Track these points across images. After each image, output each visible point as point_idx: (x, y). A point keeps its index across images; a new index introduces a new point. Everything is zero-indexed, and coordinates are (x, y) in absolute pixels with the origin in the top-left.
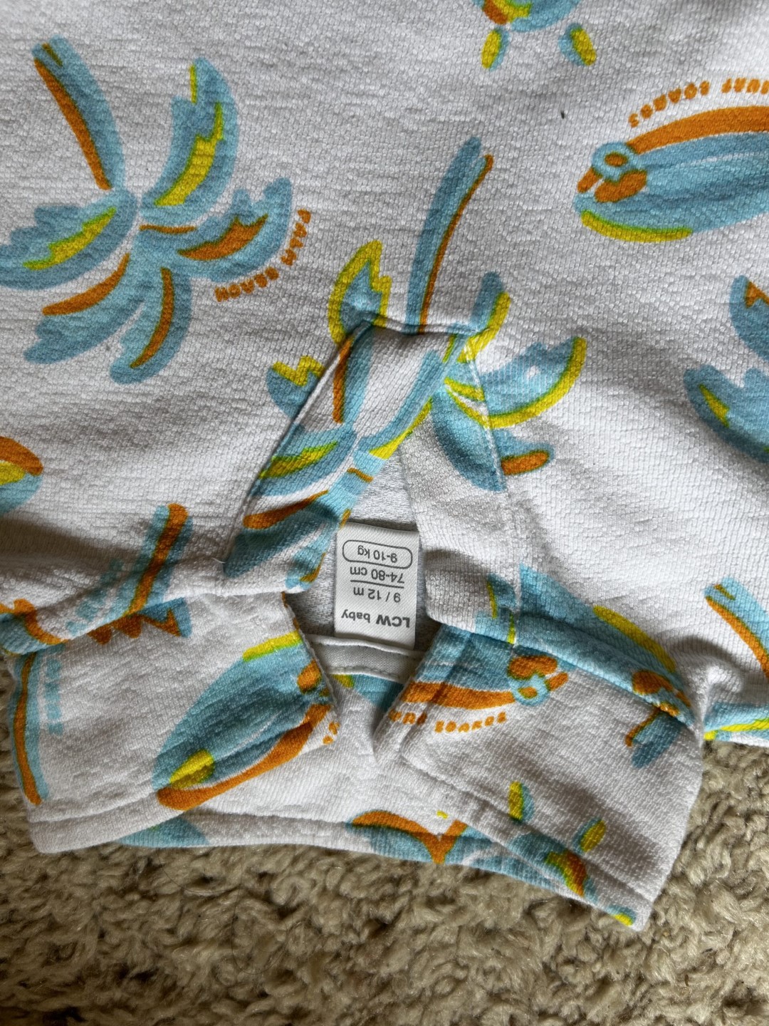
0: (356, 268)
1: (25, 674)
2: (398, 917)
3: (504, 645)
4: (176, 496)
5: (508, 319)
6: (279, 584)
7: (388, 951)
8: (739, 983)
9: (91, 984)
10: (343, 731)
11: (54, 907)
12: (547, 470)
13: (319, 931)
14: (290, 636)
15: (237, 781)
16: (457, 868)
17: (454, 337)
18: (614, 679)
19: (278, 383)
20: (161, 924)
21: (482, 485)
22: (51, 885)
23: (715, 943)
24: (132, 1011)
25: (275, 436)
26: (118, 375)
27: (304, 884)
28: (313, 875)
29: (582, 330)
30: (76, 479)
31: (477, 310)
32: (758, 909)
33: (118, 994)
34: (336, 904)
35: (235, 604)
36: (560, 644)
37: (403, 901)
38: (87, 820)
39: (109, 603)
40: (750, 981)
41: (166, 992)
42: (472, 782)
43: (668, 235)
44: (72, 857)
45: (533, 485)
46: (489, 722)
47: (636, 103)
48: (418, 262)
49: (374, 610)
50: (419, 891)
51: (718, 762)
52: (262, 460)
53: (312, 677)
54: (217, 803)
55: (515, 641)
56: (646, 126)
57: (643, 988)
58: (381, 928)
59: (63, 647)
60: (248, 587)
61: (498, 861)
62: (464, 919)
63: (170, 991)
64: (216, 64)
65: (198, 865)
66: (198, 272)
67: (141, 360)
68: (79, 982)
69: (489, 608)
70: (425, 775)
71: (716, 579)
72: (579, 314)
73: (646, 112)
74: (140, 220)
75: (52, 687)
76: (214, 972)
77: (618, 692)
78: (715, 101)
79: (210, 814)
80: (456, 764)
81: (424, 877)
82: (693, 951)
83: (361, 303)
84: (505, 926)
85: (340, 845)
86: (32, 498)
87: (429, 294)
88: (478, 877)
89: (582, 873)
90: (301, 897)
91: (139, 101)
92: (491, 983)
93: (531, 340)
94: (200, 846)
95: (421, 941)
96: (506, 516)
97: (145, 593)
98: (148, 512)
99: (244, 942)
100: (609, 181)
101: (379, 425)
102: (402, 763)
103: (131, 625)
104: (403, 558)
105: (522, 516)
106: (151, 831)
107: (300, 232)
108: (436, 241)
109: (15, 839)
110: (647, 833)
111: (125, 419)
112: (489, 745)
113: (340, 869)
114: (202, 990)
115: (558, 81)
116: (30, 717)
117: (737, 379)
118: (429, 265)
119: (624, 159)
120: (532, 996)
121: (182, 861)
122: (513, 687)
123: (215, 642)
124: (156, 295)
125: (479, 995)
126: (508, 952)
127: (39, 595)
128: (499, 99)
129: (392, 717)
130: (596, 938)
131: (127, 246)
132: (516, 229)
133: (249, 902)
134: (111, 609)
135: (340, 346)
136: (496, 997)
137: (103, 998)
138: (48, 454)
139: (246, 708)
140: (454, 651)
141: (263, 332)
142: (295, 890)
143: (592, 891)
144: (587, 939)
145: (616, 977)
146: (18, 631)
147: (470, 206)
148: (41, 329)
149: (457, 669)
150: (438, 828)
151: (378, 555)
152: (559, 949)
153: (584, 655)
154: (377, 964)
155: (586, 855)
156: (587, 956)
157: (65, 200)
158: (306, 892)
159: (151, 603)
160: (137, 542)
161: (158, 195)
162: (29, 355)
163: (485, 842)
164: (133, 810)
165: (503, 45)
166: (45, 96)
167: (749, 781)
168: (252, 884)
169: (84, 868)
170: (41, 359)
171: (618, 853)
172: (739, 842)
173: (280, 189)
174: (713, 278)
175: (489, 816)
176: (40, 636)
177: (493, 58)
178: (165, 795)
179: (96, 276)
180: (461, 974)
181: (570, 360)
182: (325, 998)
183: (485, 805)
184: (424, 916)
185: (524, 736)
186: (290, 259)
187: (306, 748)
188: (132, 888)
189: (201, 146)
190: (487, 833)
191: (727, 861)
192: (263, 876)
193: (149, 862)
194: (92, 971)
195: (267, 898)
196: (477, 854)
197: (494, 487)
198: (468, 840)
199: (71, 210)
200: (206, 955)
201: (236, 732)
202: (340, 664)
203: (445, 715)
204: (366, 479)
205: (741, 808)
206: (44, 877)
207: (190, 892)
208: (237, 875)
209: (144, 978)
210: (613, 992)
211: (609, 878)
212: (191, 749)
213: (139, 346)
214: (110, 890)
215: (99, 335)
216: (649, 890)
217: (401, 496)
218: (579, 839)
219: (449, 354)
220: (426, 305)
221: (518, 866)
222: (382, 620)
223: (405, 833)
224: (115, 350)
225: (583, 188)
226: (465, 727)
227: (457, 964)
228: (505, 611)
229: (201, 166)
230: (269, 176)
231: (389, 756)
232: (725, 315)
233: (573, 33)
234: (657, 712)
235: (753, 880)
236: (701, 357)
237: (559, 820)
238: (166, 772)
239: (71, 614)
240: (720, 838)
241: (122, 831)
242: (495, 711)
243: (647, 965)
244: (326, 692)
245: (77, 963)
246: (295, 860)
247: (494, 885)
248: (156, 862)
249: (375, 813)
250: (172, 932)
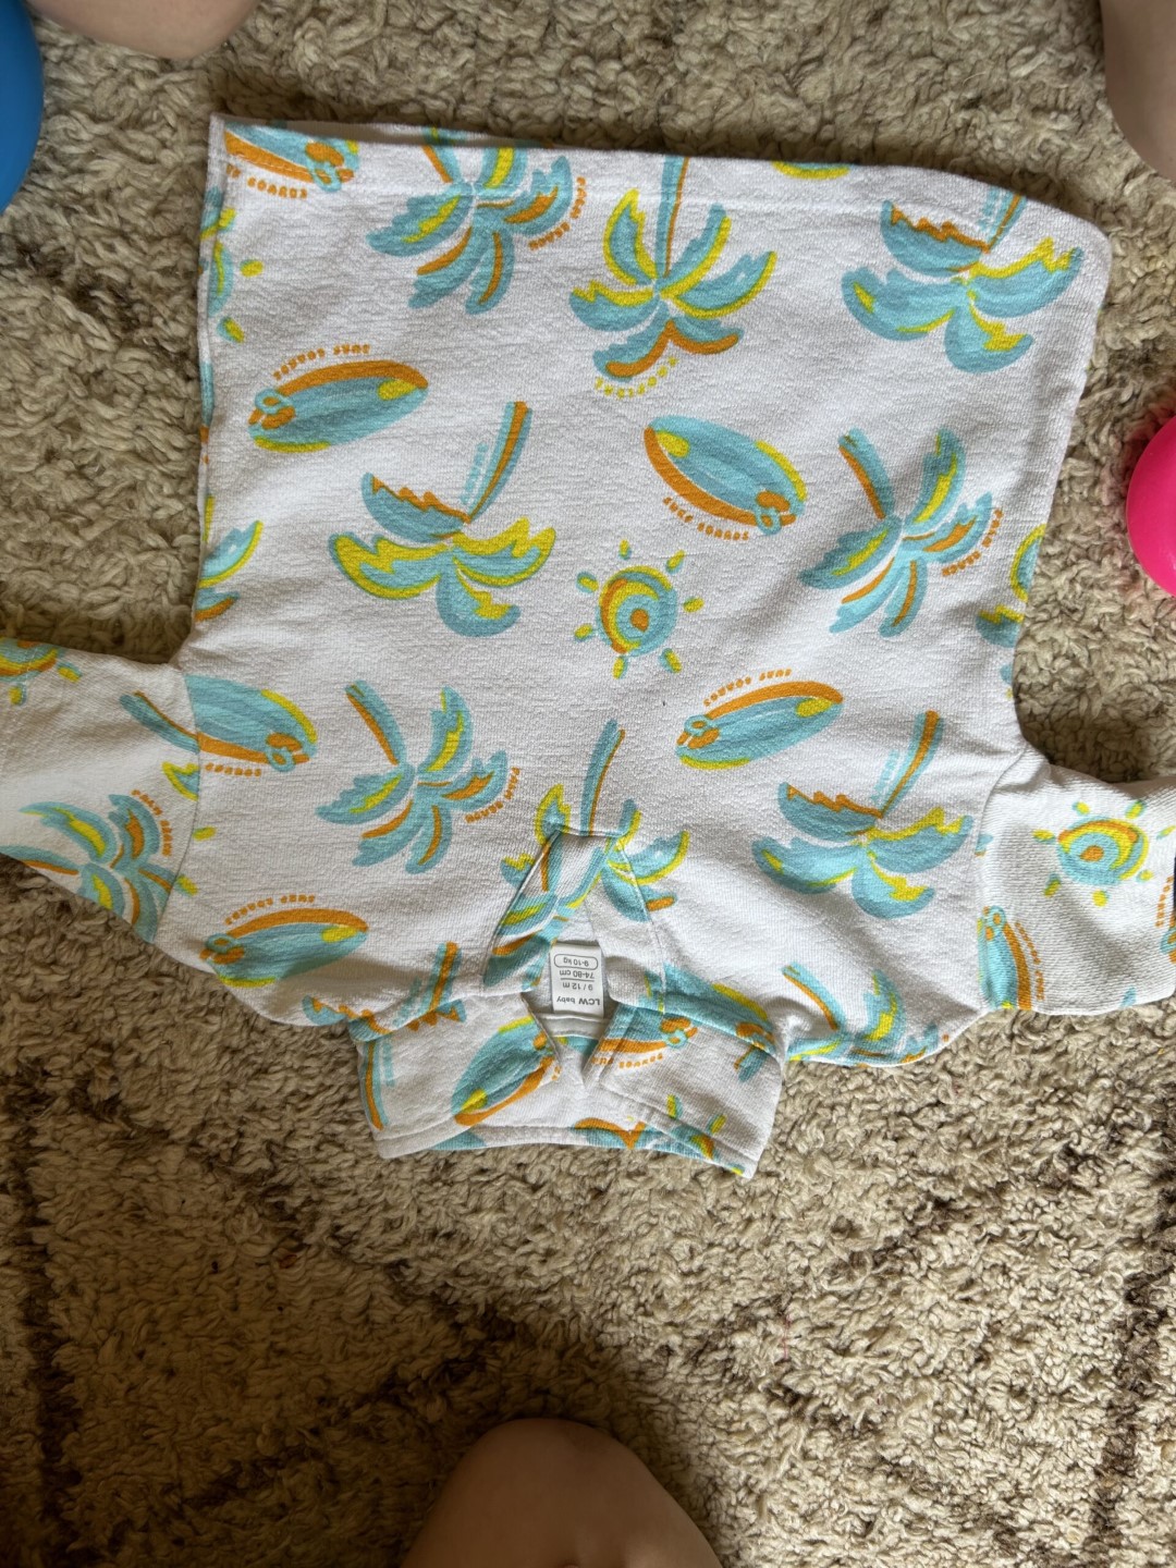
0: (550, 799)
1: (371, 1052)
2: (609, 1186)
3: (657, 1013)
4: (451, 938)
5: (641, 825)
6: (518, 989)
7: (604, 1208)
8: (840, 1217)
9: (414, 1243)
10: (564, 1071)
11: (390, 1196)
12: (674, 907)
13: (559, 1198)
14: (527, 1018)
15: (502, 1106)
16: (645, 1152)
17: (610, 839)
18: (725, 1029)
19: (507, 869)
20: (457, 1200)
21: (635, 919)
22: (384, 1181)
23: (820, 1191)
24: (442, 1258)
25: (508, 899)
26: (410, 869)
27: (547, 1169)
28: (552, 1162)
29: (686, 826)
30: (389, 933)
31: (622, 824)
32: (846, 1167)
33: (432, 1248)
34: (569, 1180)
35: (492, 1001)
36: (691, 1011)
37: (611, 1175)
38: (412, 1136)
39: (417, 1007)
40: (849, 1215)
41: (463, 1244)
42: (644, 1097)
43: (736, 763)
44: (398, 1161)
45: (666, 915)
46: (653, 1059)
47: (707, 693)
48: (585, 795)
49: (577, 995)
50: (621, 1168)
51: (809, 1074)
52: (502, 913)
53: (542, 1041)
54: (487, 1121)
55: (663, 1011)
56: (714, 705)
57: (776, 1223)
58: (599, 1193)
59: (391, 1035)
60: (500, 991)
61: (668, 1145)
62: (653, 1184)
63: (465, 1244)
64: (456, 689)
65: (478, 1161)
66: (454, 806)
67: (423, 860)
68: (406, 1242)
69: (646, 992)
70: (615, 1095)
71: (787, 963)
72: (685, 816)
73: (714, 697)
74: (417, 780)
75: (387, 1059)
76: (493, 1230)
77: (729, 1037)
78: (757, 685)
79: (485, 1127)
80: (634, 1086)
81: (624, 1159)
82: (805, 1197)
83: (553, 820)
84: (680, 1188)
85: (568, 1142)
86: (362, 946)
87: (593, 814)
88: (659, 1157)
89: (712, 1147)
90: (546, 1177)
91: (412, 713)
92: (674, 1226)
93: (656, 836)
94: (481, 1148)
95: (626, 1200)
96: (652, 936)
97: (439, 999)
98: (434, 948)
99: (511, 1209)
100: (696, 736)
101: (569, 891)
102: (601, 1088)
103: (431, 1018)
104: (592, 965)
105: (662, 934)
106: (451, 1140)
107: (514, 780)
108: (595, 782)
109: (360, 1153)
110: (751, 1120)
111: (416, 895)
112: (654, 1073)
113: (569, 1158)
114: (486, 1242)
115: (660, 683)
116: (375, 1078)
117: (786, 844)
118: (592, 797)
119: (704, 724)
120: (701, 1231)
121: (468, 1159)
122: (665, 1038)
123: (481, 1023)
124: (430, 821)
125: (667, 1234)
126: (683, 1204)
127: (375, 1006)
128: (625, 695)
129: (593, 1060)
130: (741, 1192)
131: (410, 795)
132: (642, 772)
133: (512, 1183)
134: (419, 1010)
135: (544, 846)
136: (678, 1235)
137: (423, 1251)
138: (371, 919)
139: (503, 1062)
140: (627, 1019)
141: (497, 840)
142: (541, 1173)
143: (718, 1156)
144: (735, 1193)
145: (757, 1216)
146: (365, 1028)
147: (614, 760)
148: (361, 847)
149: (630, 1030)
150: (628, 1127)
151: (576, 962)
152: (718, 1201)
153: (706, 1016)
154: (598, 1216)
155: (714, 1136)
156: (736, 1204)
157: (371, 772)
158: (549, 1174)
159: (442, 1003)
160: (429, 966)
161: (427, 765)
162: (355, 862)
163: (660, 1134)
164: (441, 1128)
165: (626, 665)
166: (355, 714)
167: (831, 1084)
168: (513, 1171)
169: (406, 1168)
170: (363, 864)
171: (732, 1133)
172: (829, 1124)
173: (500, 757)
174: (767, 785)
175: (656, 1117)
176: (378, 1030)
177: (620, 673)
178: (459, 1118)
179: (393, 814)
180: (653, 1221)
181: (680, 845)
182: (567, 1241)
183: (653, 1110)
184: (626, 1184)
185: (675, 1067)
186: (509, 796)
187: (542, 1084)
188: (438, 1179)
189: (450, 736)
190: (656, 1127)
191: (821, 1136)
192: (519, 1165)
193: (447, 1162)
194: (414, 1234)
195: (524, 1180)
196: (655, 1141)
197: (643, 919)
198: (649, 1133)
199: (375, 777)
200: (488, 1218)
201: (498, 1077)
202: (558, 1030)
203: (624, 1057)
204: (565, 920)
205: (828, 1102)
206: (380, 1176)
207: (474, 1179)
208: (503, 1166)
209: (448, 1236)
210: (756, 1226)
211: (730, 1150)
212: (472, 1089)
213: (422, 852)
214: (423, 1181)
215: (397, 847)
216: (754, 1154)
217: (587, 926)
218: (710, 1127)
219: (608, 848)
220: (592, 821)
221: (680, 1147)
222: (582, 1001)
223: (608, 1131)
224: (407, 855)
225: (680, 742)
226: (638, 1064)
227: (650, 1214)
228: (656, 992)
229: (452, 747)
230: (493, 750)
231: (593, 1084)
232: (777, 806)
233: (666, 655)
234: (753, 1048)
235: (841, 1148)
236: (763, 832)
237: (697, 1116)
238: (459, 1104)
239: (395, 1015)
240: (814, 1123)
241: (433, 1142)
242: (656, 1053)
243: (775, 1207)
244: (551, 1049)
245: (405, 1229)
246: (540, 1154)
247: (670, 1161)
248: (452, 1161)
249: (588, 1120)
250: (464, 1205)
